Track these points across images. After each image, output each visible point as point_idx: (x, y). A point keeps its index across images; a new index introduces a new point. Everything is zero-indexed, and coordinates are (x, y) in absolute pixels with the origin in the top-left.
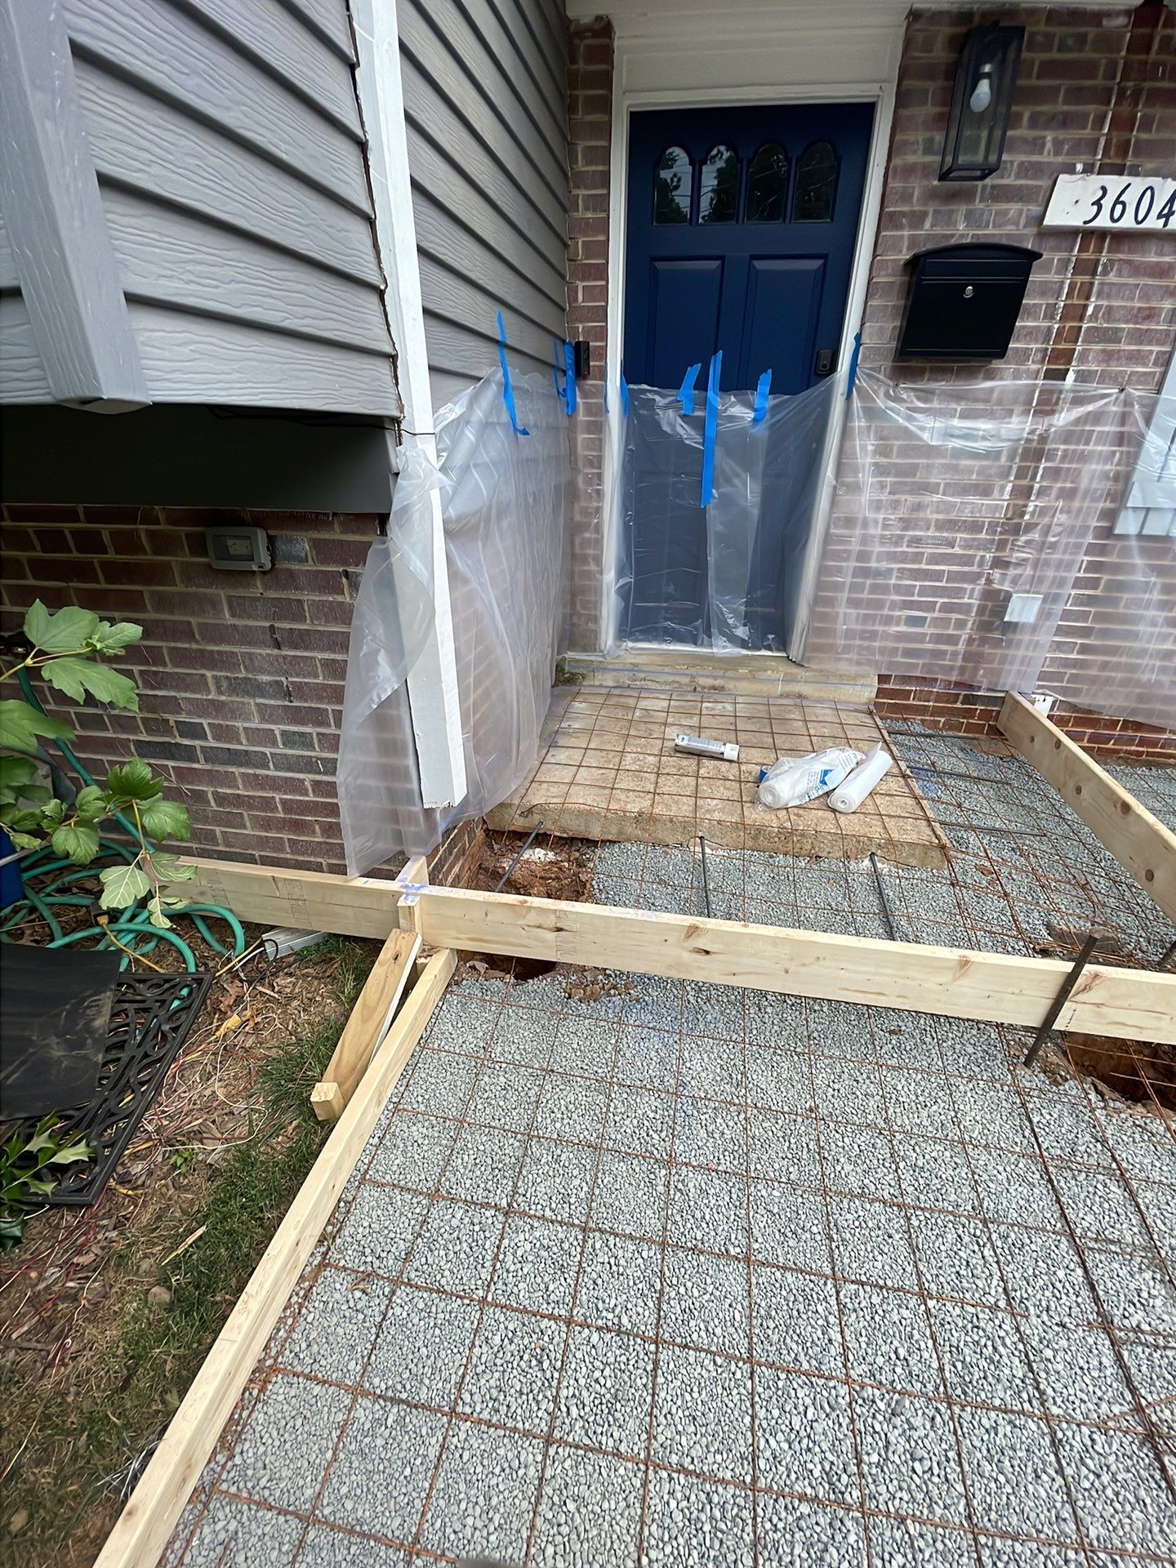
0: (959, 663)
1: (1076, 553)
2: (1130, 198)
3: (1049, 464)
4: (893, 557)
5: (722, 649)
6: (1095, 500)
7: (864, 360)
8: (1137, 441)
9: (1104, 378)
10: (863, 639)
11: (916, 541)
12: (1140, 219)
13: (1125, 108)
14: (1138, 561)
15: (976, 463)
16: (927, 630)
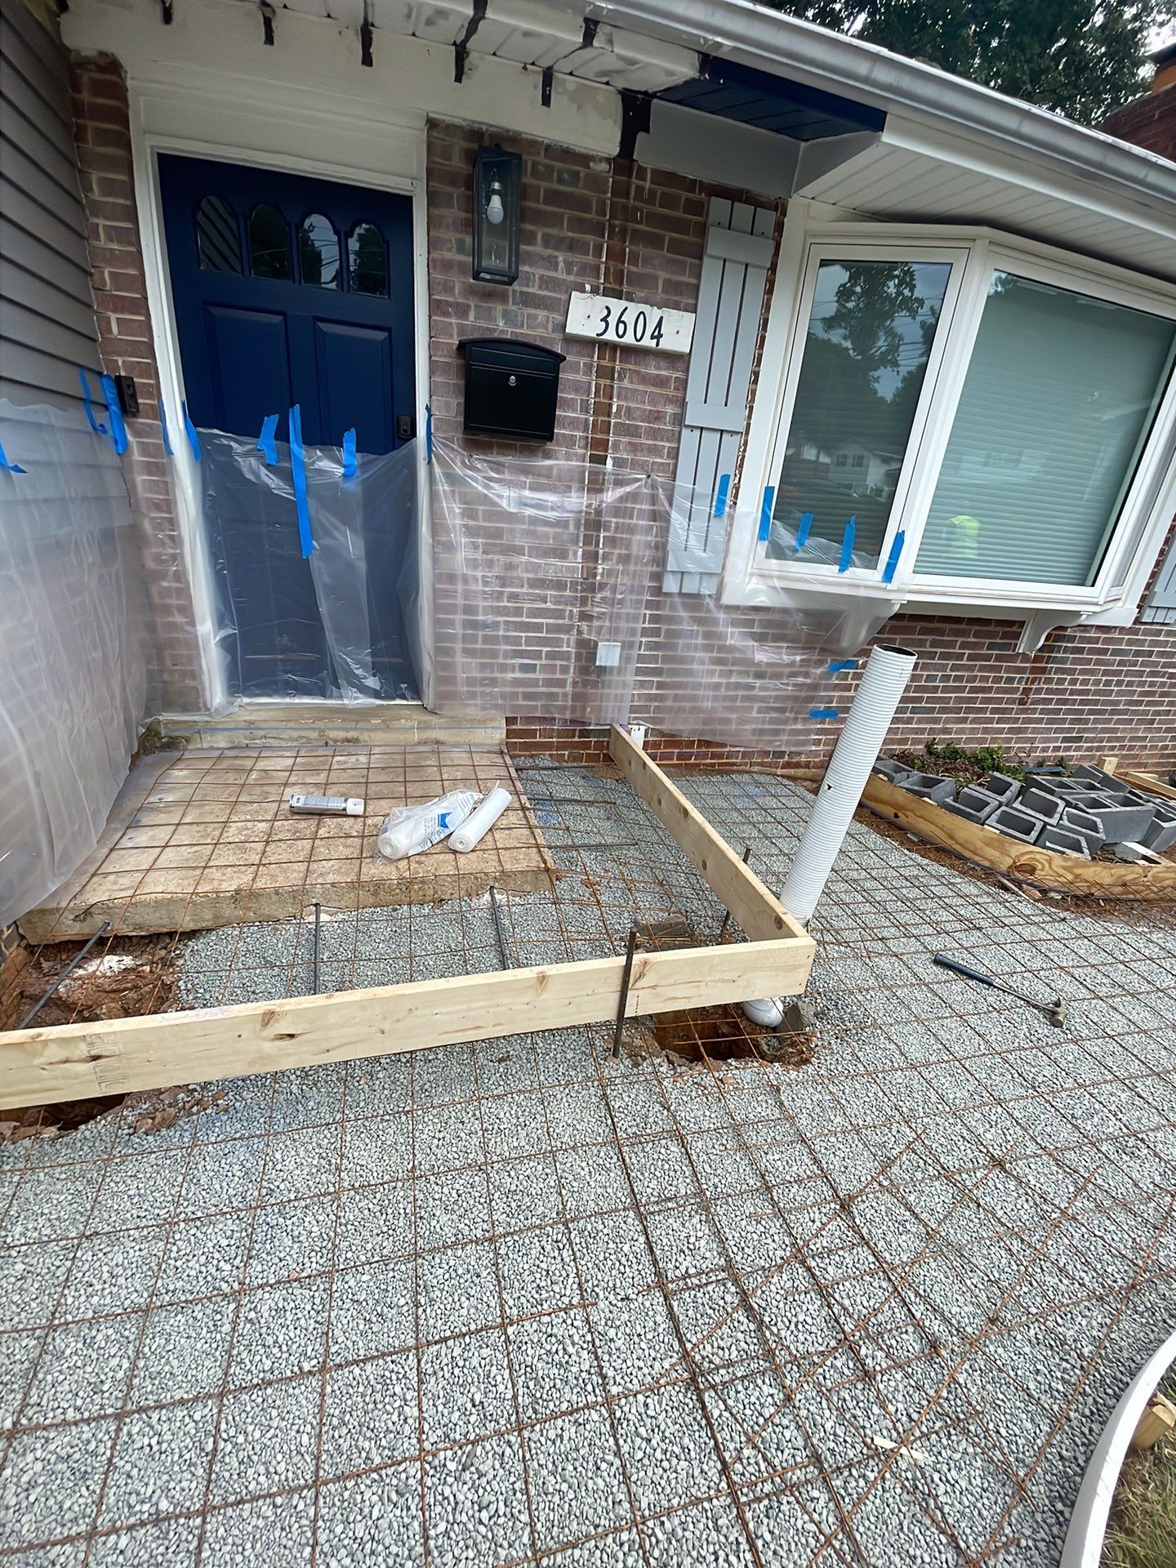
0: (570, 703)
1: (640, 608)
2: (629, 318)
3: (607, 534)
4: (499, 611)
5: (354, 700)
6: (646, 564)
7: (437, 429)
8: (666, 518)
9: (634, 464)
10: (483, 685)
11: (513, 597)
12: (638, 337)
13: (616, 242)
14: (683, 614)
15: (550, 530)
16: (538, 675)
